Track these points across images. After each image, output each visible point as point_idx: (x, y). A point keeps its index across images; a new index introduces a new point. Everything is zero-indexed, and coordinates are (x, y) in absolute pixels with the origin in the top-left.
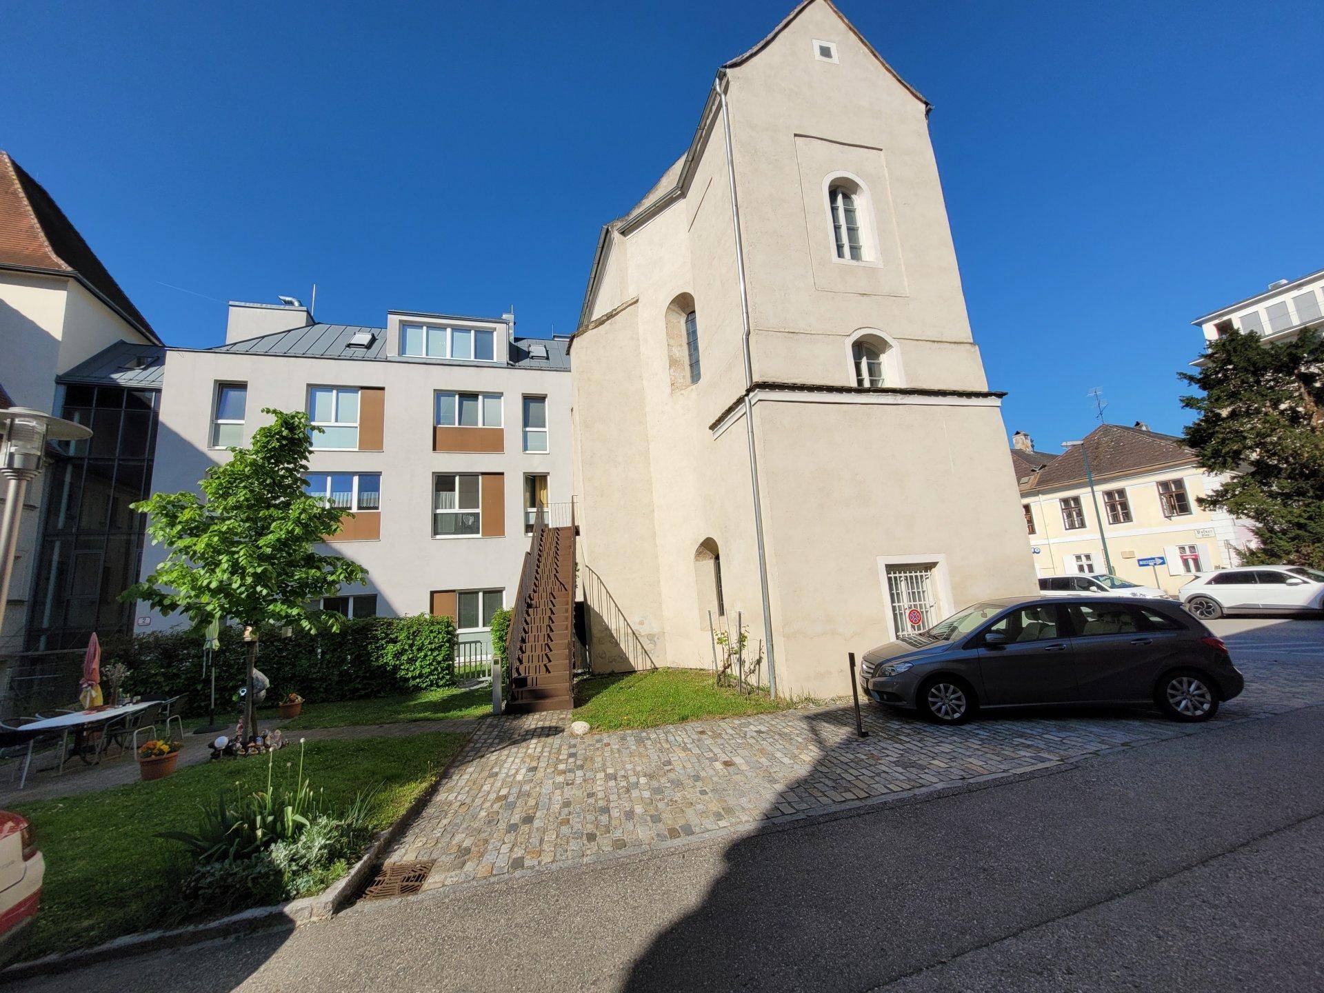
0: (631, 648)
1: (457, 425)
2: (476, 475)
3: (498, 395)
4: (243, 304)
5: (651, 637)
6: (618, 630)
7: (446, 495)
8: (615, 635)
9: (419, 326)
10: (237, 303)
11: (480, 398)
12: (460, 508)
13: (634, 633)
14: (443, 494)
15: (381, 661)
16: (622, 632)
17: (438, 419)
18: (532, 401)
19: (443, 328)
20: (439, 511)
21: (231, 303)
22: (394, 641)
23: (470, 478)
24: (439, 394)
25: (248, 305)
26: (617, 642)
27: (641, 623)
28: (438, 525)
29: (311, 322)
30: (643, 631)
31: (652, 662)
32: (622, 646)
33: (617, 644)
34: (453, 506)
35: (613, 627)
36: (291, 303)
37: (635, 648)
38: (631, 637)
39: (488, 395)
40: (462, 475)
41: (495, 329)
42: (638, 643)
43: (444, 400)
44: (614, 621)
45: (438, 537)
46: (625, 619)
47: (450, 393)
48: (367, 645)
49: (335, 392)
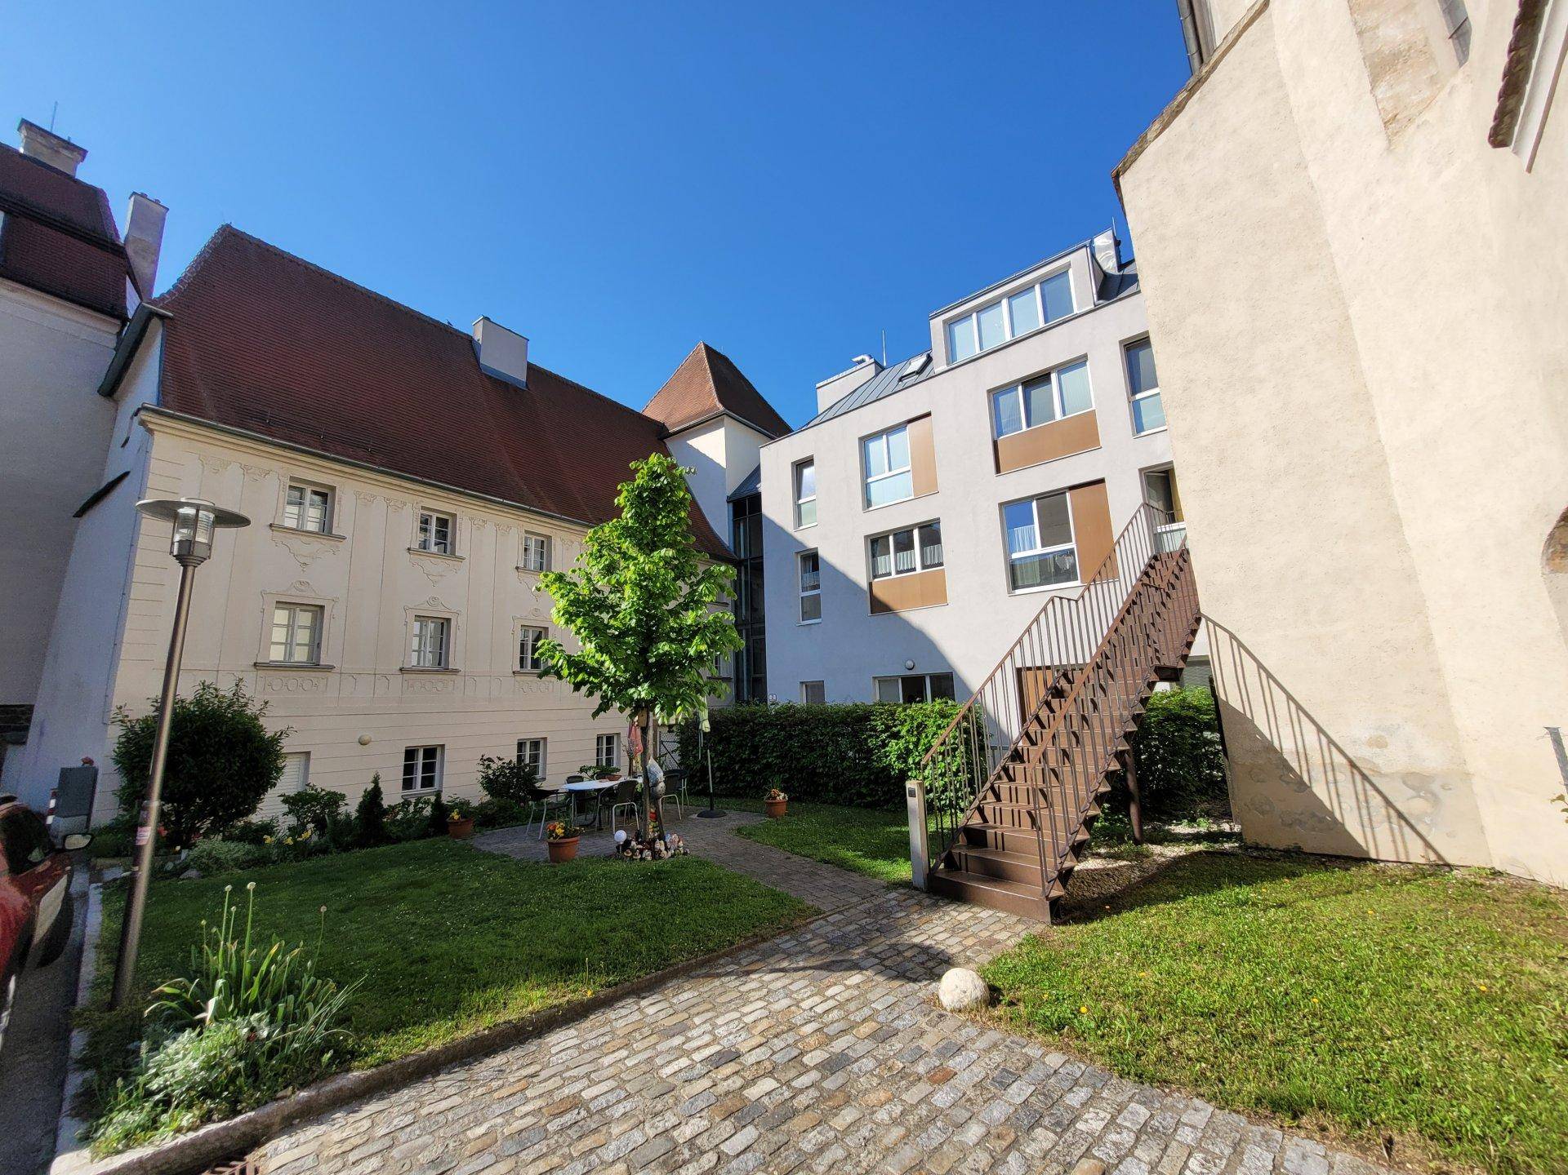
0: (1349, 803)
1: (1024, 428)
2: (1061, 492)
3: (1080, 361)
4: (825, 382)
5: (1419, 782)
6: (1303, 754)
7: (1022, 532)
8: (1294, 765)
9: (965, 317)
10: (821, 384)
11: (1054, 376)
12: (1043, 545)
13: (1352, 765)
14: (1019, 531)
15: (886, 761)
16: (1315, 758)
17: (998, 429)
18: (1135, 348)
19: (996, 302)
20: (1015, 556)
21: (818, 385)
22: (896, 736)
23: (1051, 501)
24: (995, 394)
25: (829, 381)
26: (1301, 782)
27: (1379, 743)
28: (1016, 576)
29: (880, 369)
30: (1389, 761)
31: (1428, 845)
32: (1320, 790)
33: (1302, 787)
34: (1033, 546)
35: (1287, 747)
36: (863, 361)
37: (1362, 804)
38: (1344, 776)
39: (1064, 367)
40: (1040, 497)
41: (1069, 265)
42: (1371, 793)
43: (1004, 400)
44: (1286, 731)
45: (1018, 592)
46: (1320, 730)
47: (1009, 387)
48: (866, 739)
49: (884, 437)
